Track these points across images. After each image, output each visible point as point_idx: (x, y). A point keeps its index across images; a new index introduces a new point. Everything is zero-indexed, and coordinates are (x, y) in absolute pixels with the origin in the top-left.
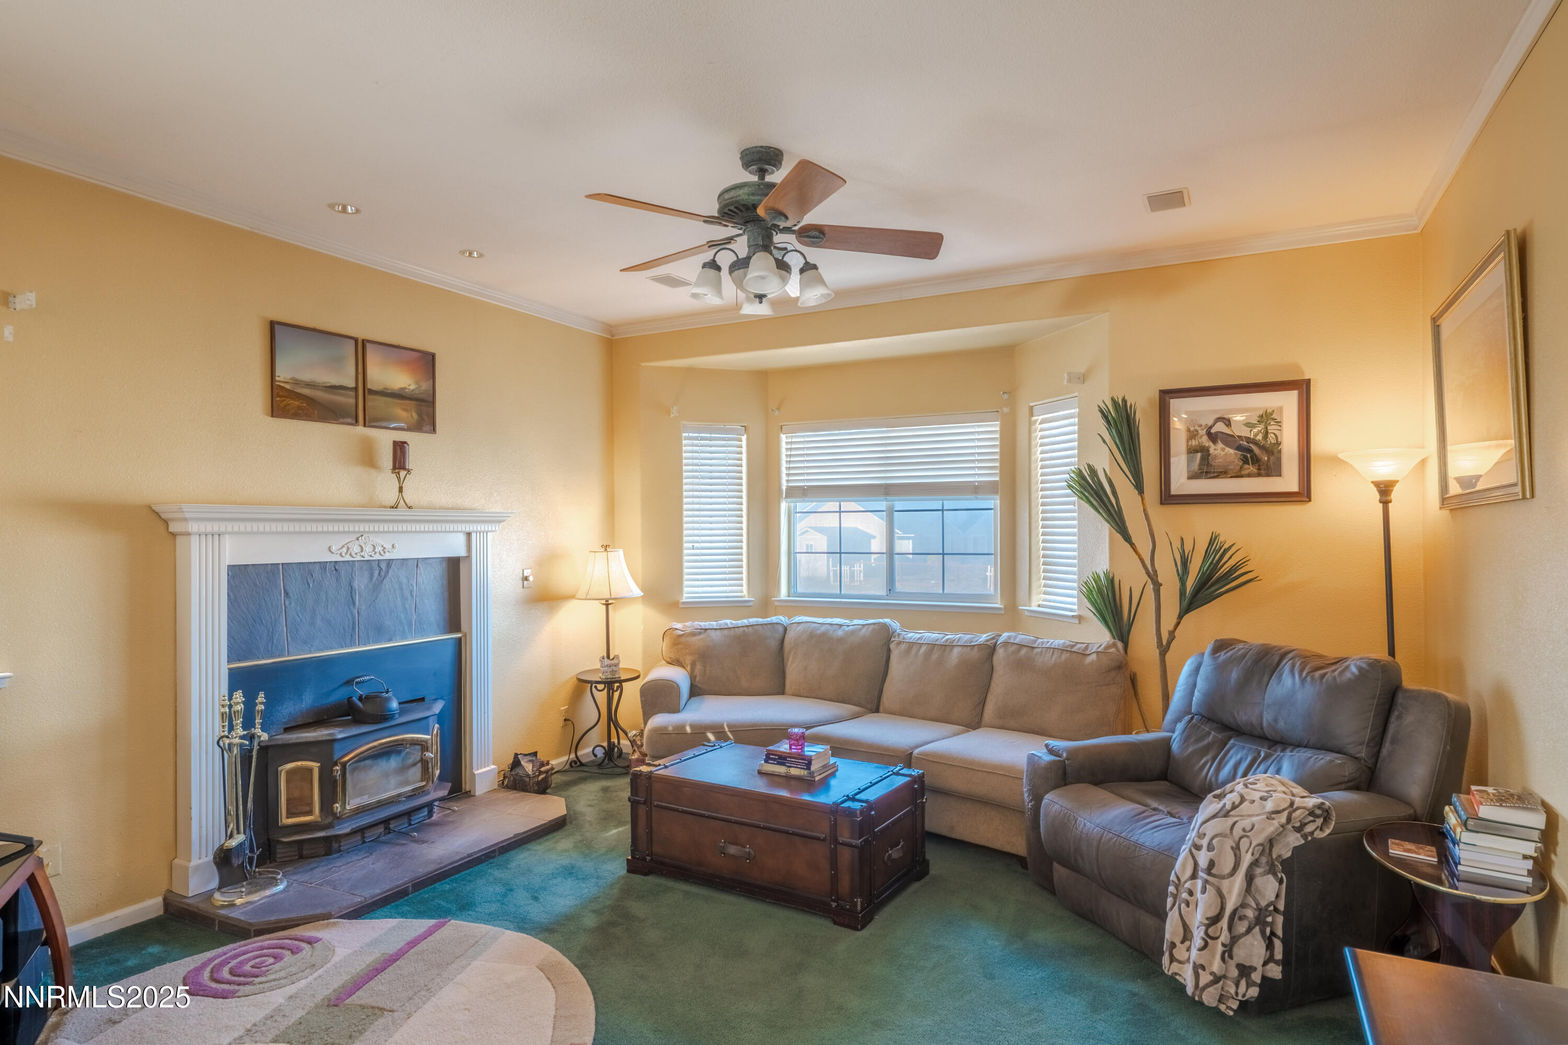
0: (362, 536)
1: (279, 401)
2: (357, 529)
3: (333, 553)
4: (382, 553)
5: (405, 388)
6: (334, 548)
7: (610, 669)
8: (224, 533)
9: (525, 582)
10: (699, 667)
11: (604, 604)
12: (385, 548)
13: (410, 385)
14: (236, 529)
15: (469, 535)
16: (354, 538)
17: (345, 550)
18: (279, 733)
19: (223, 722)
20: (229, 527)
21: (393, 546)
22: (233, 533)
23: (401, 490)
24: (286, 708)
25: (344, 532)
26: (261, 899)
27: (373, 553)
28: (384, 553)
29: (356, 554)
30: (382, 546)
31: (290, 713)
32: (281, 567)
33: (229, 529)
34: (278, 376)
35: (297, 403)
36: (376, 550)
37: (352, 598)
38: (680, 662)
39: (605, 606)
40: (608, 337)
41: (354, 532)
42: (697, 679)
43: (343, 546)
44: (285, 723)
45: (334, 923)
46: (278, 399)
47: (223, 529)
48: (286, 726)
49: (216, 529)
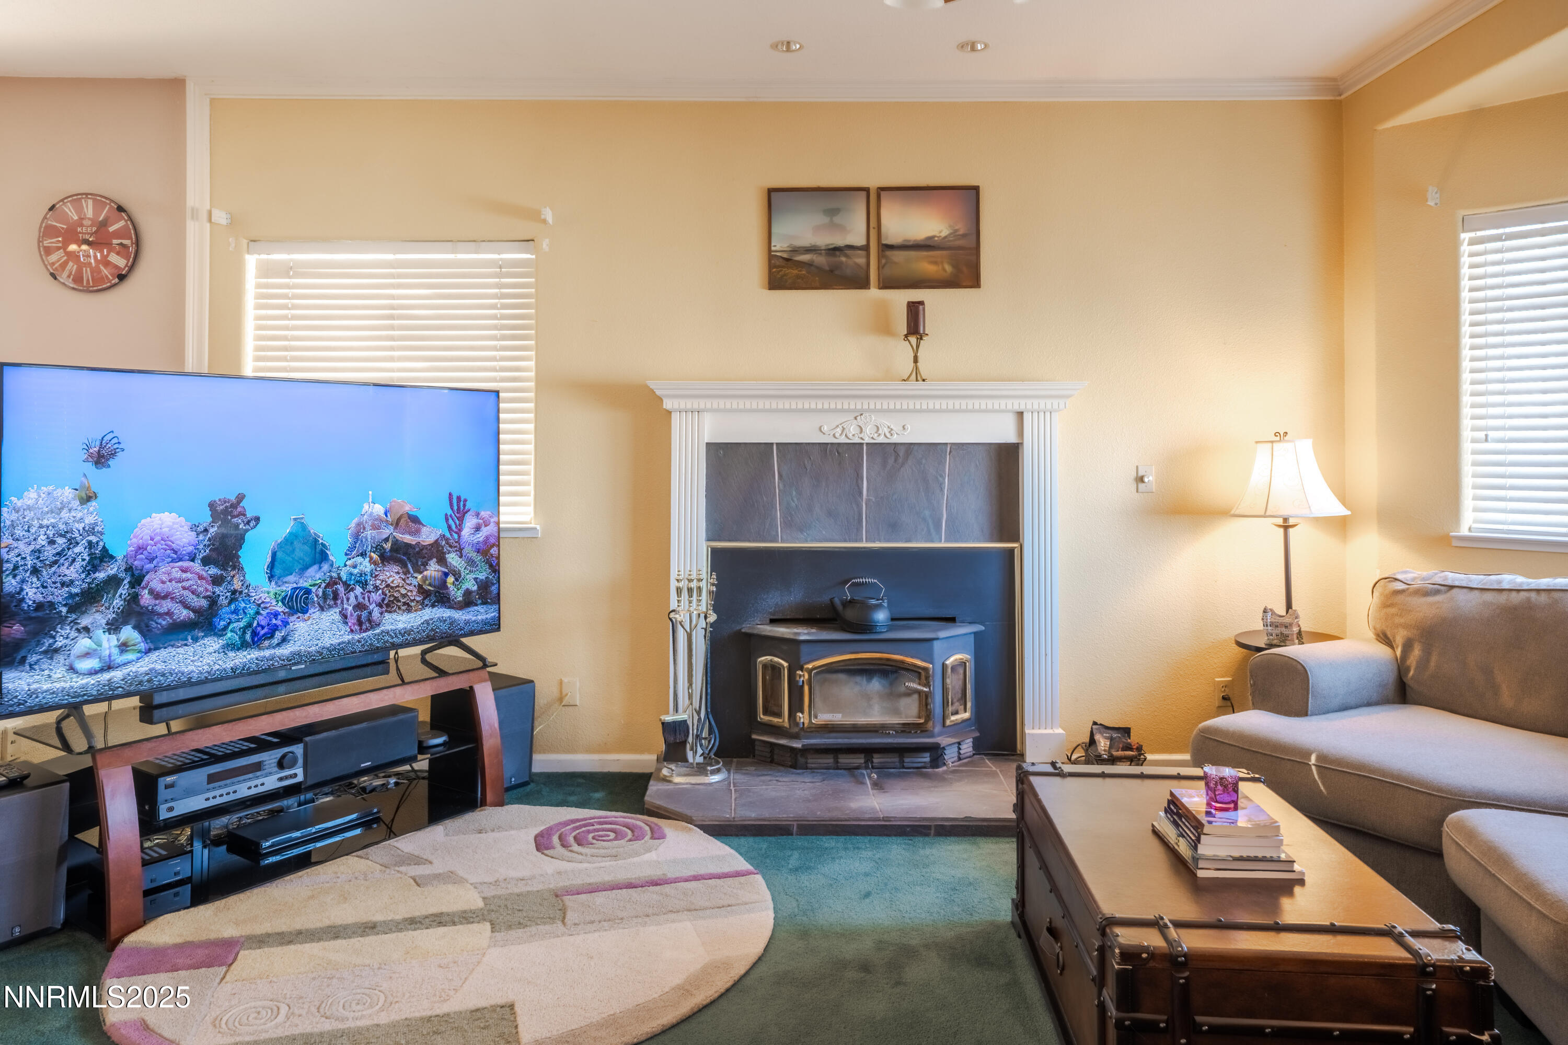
0: (862, 415)
1: (775, 272)
2: (852, 407)
3: (824, 434)
4: (888, 435)
5: (934, 237)
6: (825, 428)
7: (1278, 631)
8: (703, 411)
9: (1141, 486)
10: (1417, 652)
11: (1280, 526)
12: (892, 429)
13: (940, 232)
14: (715, 406)
15: (1020, 414)
16: (852, 418)
17: (839, 430)
18: (764, 622)
19: (678, 597)
20: (708, 404)
21: (904, 427)
22: (712, 410)
23: (916, 360)
24: (772, 599)
25: (836, 411)
26: (687, 784)
27: (876, 435)
28: (892, 435)
29: (853, 435)
30: (888, 427)
31: (777, 604)
32: (775, 447)
33: (709, 406)
34: (775, 246)
35: (795, 272)
36: (880, 432)
37: (858, 486)
38: (1388, 638)
39: (1282, 530)
40: (1332, 98)
41: (849, 411)
42: (1411, 673)
43: (838, 426)
44: (771, 613)
45: (690, 829)
46: (774, 270)
47: (702, 406)
48: (772, 617)
49: (696, 406)
